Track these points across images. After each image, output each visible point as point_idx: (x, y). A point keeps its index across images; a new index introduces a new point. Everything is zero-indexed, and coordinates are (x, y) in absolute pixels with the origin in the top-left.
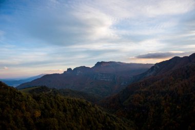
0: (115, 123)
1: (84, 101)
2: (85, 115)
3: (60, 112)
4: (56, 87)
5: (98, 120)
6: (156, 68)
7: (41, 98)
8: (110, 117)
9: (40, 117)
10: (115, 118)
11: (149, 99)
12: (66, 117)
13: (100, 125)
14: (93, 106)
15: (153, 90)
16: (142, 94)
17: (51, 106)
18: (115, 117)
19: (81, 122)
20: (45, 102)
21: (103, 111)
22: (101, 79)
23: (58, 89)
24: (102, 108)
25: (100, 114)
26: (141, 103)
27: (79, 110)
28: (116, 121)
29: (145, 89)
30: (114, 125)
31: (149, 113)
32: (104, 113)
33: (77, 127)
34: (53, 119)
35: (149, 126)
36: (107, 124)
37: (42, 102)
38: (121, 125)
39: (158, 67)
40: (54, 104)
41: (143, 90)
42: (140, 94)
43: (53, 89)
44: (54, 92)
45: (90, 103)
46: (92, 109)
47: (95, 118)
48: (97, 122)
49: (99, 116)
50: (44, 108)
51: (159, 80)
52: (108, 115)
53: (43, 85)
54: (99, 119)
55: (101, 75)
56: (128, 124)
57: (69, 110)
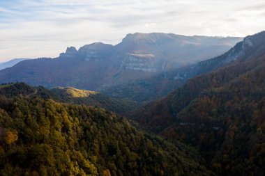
0: (161, 151)
1: (102, 110)
2: (103, 137)
3: (56, 132)
4: (45, 86)
5: (128, 146)
6: (247, 45)
7: (18, 106)
8: (152, 139)
9: (18, 143)
10: (161, 143)
11: (229, 107)
12: (68, 141)
13: (134, 156)
14: (120, 120)
15: (236, 89)
16: (214, 97)
17: (38, 121)
18: (162, 139)
19: (97, 150)
20: (25, 113)
21: (138, 128)
22: (135, 69)
23: (50, 89)
24: (137, 124)
25: (132, 134)
26: (211, 114)
27: (92, 127)
28: (164, 147)
29: (221, 88)
30: (160, 155)
31: (227, 133)
32: (142, 133)
33: (90, 160)
34: (42, 145)
35: (225, 156)
36: (147, 154)
37: (20, 113)
38: (173, 155)
39: (250, 44)
40: (43, 118)
41: (216, 90)
42: (211, 97)
43: (40, 89)
44: (43, 94)
45: (113, 115)
46: (117, 127)
47: (124, 141)
48: (128, 150)
49: (131, 139)
50: (23, 124)
51: (250, 70)
52: (149, 138)
53: (19, 81)
54: (132, 145)
55: (136, 60)
56: (187, 153)
57: (73, 128)
